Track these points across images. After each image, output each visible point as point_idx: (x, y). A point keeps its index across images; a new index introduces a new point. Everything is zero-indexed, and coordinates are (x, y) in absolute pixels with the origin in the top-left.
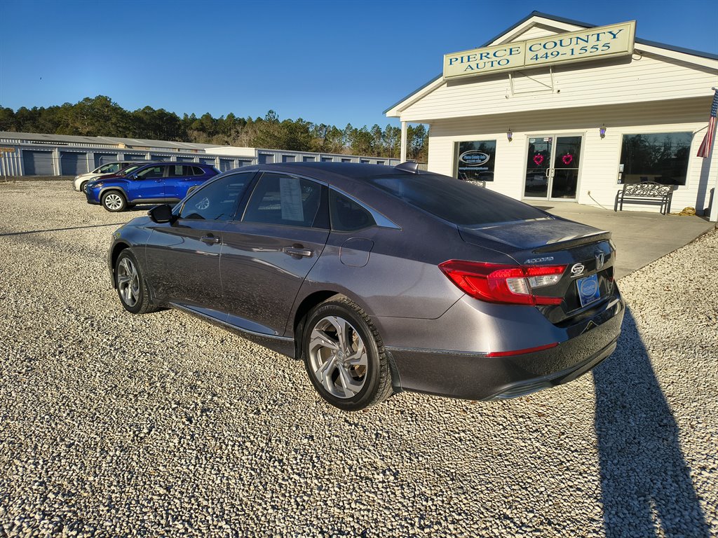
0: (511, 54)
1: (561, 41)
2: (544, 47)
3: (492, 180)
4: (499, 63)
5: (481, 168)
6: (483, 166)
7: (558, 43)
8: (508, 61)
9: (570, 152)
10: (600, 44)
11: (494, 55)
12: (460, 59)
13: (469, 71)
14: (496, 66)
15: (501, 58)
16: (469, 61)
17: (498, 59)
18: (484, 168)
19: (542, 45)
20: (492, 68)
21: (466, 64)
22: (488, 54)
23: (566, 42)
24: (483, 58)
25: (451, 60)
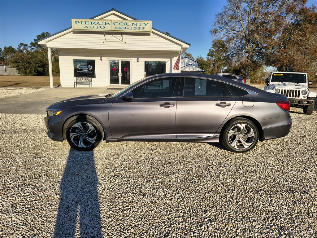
0: (105, 24)
1: (126, 23)
2: (120, 24)
3: (95, 77)
4: (100, 27)
5: (89, 72)
6: (89, 71)
7: (125, 24)
8: (105, 27)
9: (126, 66)
10: (141, 27)
11: (98, 23)
12: (81, 23)
13: (86, 28)
14: (99, 28)
15: (101, 26)
16: (85, 24)
17: (100, 26)
18: (90, 72)
19: (119, 23)
20: (97, 29)
21: (84, 25)
22: (95, 22)
23: (128, 24)
24: (92, 24)
25: (76, 22)
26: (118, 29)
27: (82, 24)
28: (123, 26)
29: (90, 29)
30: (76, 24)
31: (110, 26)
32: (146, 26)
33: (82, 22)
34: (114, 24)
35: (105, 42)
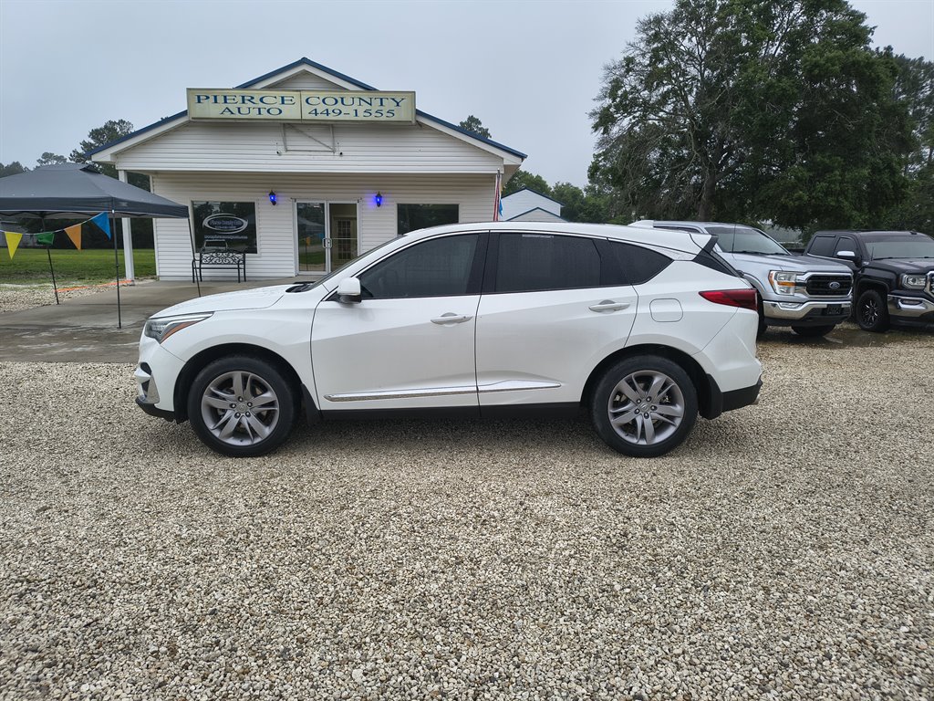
0: (283, 103)
2: (324, 101)
3: (255, 251)
4: (268, 111)
5: (237, 237)
6: (239, 234)
7: (340, 100)
8: (281, 112)
9: (345, 220)
10: (385, 109)
12: (212, 99)
13: (227, 115)
14: (265, 115)
15: (271, 106)
17: (267, 107)
18: (242, 237)
19: (321, 99)
20: (260, 117)
21: (221, 106)
23: (348, 101)
24: (246, 101)
25: (199, 97)
26: (320, 117)
27: (216, 102)
28: (334, 107)
29: (238, 116)
30: (199, 102)
31: (297, 106)
32: (398, 105)
33: (215, 97)
34: (307, 101)
35: (283, 152)
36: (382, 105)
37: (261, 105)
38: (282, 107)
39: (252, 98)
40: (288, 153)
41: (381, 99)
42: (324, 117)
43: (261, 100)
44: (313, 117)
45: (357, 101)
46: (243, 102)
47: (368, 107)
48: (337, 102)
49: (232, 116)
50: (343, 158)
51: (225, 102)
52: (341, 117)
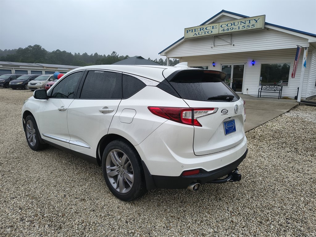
0: (213, 28)
2: (227, 25)
8: (212, 32)
13: (195, 36)
15: (209, 30)
20: (205, 35)
21: (194, 33)
23: (236, 23)
25: (187, 31)
26: (225, 32)
27: (192, 32)
28: (230, 27)
29: (198, 36)
30: (187, 33)
31: (218, 29)
32: (256, 22)
33: (192, 30)
34: (221, 26)
35: (213, 47)
36: (250, 23)
37: (206, 30)
38: (212, 30)
39: (203, 28)
40: (215, 47)
41: (250, 21)
42: (227, 31)
43: (206, 29)
44: (223, 32)
45: (240, 23)
46: (200, 30)
47: (244, 25)
48: (232, 24)
49: (197, 36)
50: (234, 47)
51: (195, 31)
52: (233, 30)
